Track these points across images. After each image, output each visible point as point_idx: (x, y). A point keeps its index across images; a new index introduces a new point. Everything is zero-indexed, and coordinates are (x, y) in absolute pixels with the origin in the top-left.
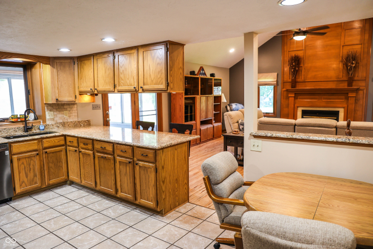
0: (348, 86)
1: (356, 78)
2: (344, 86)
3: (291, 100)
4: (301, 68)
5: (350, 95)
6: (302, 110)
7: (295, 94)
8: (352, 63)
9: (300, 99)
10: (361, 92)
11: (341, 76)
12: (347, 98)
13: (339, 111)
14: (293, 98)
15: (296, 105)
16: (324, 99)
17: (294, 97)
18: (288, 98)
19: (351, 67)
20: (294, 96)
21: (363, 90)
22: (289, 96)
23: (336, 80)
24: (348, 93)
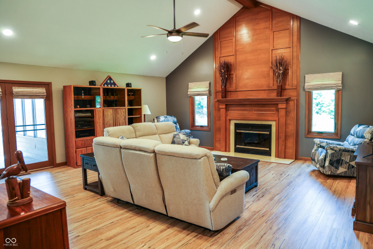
0: (277, 96)
1: (287, 87)
2: (273, 95)
3: (223, 111)
4: (232, 76)
5: (280, 106)
6: (235, 124)
7: (226, 105)
8: (280, 70)
9: (231, 110)
10: (291, 103)
11: (271, 85)
12: (278, 110)
13: (271, 125)
14: (224, 110)
15: (228, 118)
16: (255, 110)
17: (226, 108)
18: (219, 109)
19: (279, 74)
20: (224, 107)
21: (293, 100)
22: (220, 107)
23: (267, 89)
24: (278, 104)
